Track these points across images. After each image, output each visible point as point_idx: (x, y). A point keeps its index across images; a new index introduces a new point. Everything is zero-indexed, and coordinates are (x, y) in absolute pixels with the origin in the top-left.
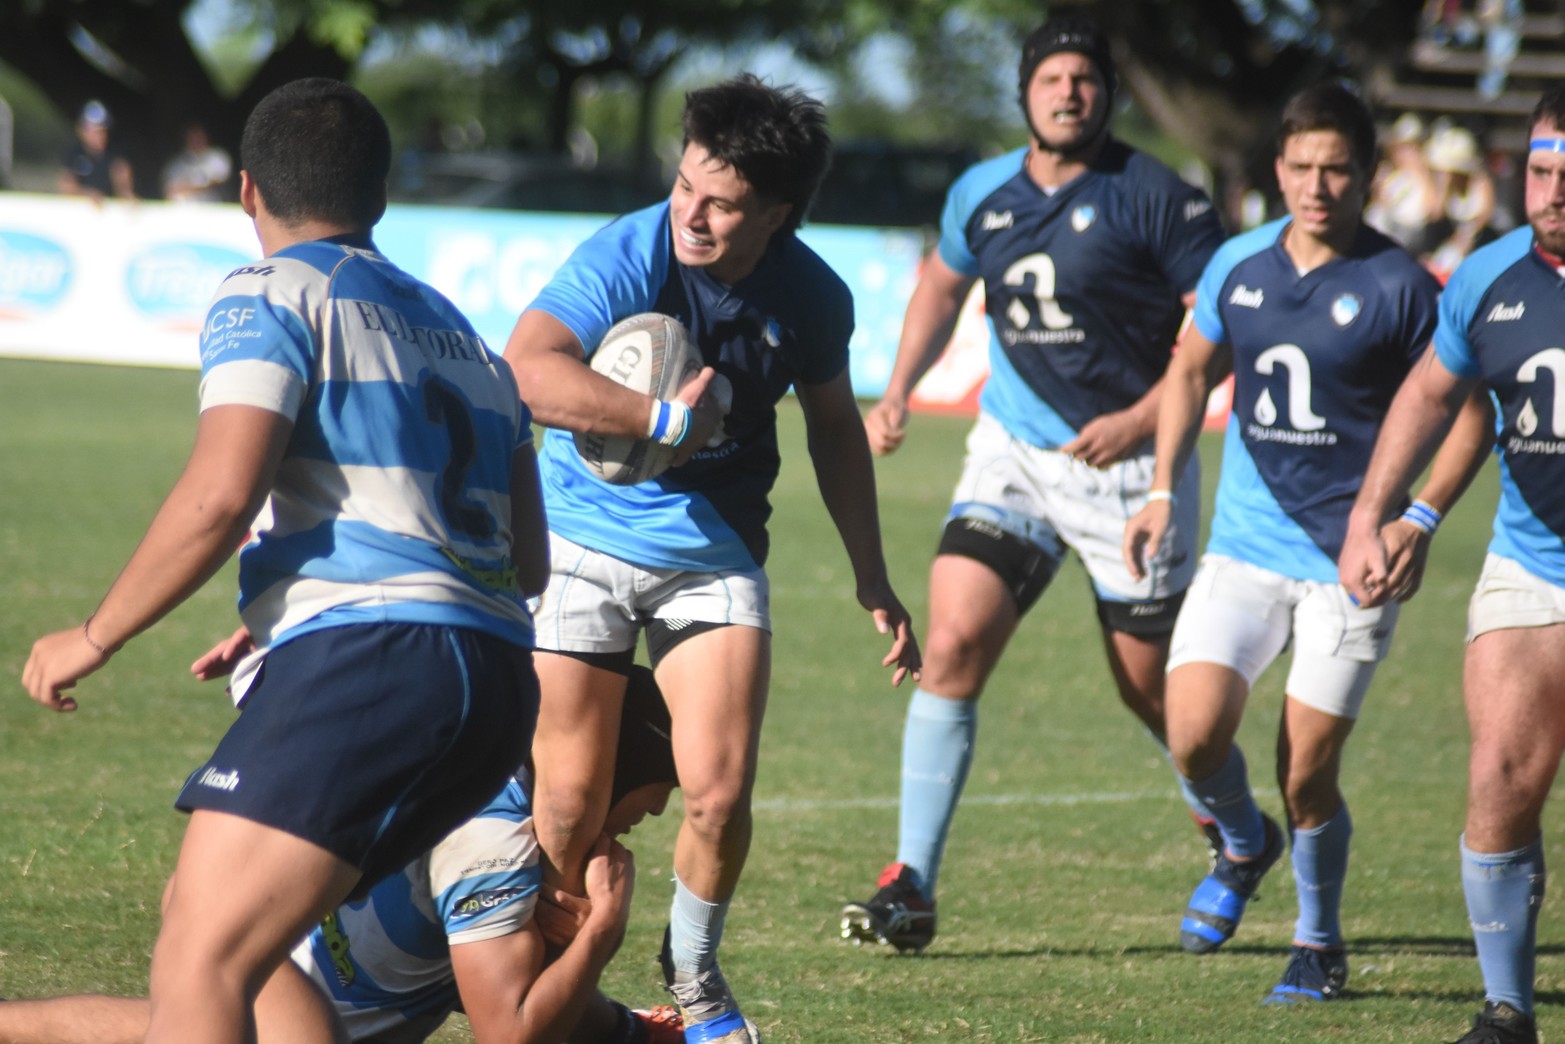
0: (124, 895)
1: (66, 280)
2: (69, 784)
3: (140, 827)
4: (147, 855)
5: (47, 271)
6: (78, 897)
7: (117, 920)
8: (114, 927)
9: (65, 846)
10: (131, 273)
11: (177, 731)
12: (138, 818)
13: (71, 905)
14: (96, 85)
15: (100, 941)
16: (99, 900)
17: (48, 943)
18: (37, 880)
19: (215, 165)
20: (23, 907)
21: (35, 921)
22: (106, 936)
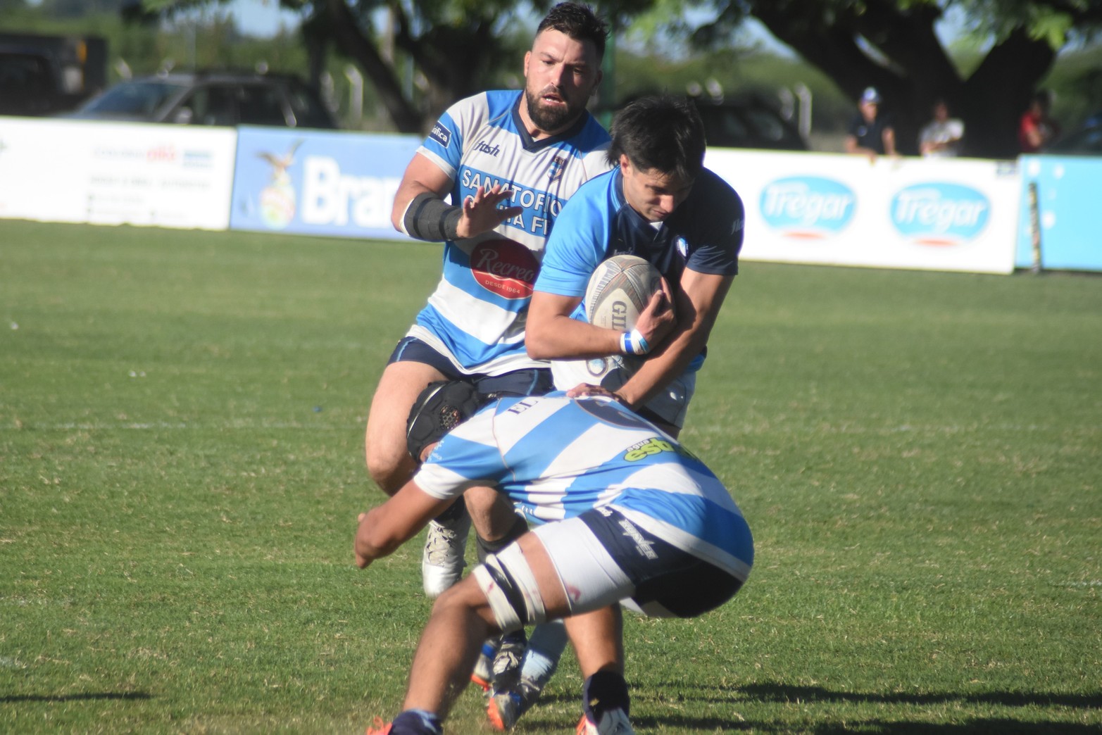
0: (896, 642)
1: (850, 210)
2: (856, 564)
3: (906, 595)
4: (912, 614)
5: (837, 205)
6: (864, 643)
7: (892, 661)
8: (890, 665)
9: (855, 608)
10: (895, 204)
11: (930, 527)
12: (905, 588)
13: (860, 649)
14: (872, 75)
15: (881, 675)
16: (879, 646)
17: (846, 675)
18: (836, 631)
19: (956, 129)
20: (827, 649)
21: (836, 660)
22: (884, 671)
